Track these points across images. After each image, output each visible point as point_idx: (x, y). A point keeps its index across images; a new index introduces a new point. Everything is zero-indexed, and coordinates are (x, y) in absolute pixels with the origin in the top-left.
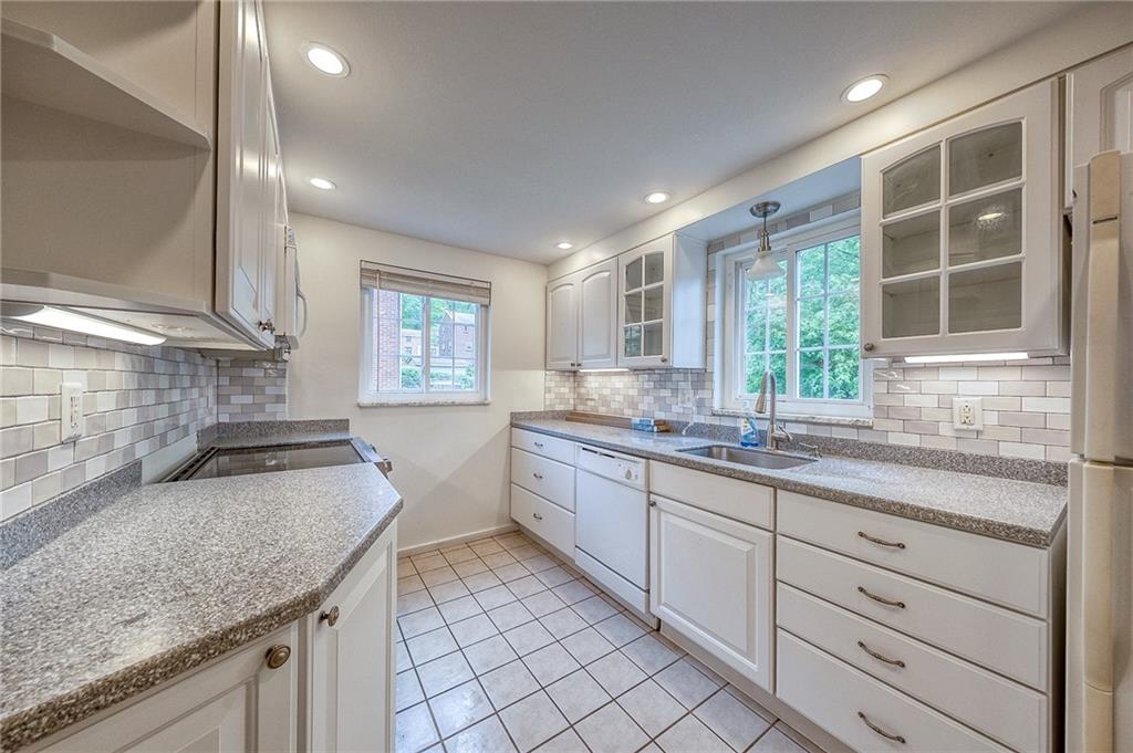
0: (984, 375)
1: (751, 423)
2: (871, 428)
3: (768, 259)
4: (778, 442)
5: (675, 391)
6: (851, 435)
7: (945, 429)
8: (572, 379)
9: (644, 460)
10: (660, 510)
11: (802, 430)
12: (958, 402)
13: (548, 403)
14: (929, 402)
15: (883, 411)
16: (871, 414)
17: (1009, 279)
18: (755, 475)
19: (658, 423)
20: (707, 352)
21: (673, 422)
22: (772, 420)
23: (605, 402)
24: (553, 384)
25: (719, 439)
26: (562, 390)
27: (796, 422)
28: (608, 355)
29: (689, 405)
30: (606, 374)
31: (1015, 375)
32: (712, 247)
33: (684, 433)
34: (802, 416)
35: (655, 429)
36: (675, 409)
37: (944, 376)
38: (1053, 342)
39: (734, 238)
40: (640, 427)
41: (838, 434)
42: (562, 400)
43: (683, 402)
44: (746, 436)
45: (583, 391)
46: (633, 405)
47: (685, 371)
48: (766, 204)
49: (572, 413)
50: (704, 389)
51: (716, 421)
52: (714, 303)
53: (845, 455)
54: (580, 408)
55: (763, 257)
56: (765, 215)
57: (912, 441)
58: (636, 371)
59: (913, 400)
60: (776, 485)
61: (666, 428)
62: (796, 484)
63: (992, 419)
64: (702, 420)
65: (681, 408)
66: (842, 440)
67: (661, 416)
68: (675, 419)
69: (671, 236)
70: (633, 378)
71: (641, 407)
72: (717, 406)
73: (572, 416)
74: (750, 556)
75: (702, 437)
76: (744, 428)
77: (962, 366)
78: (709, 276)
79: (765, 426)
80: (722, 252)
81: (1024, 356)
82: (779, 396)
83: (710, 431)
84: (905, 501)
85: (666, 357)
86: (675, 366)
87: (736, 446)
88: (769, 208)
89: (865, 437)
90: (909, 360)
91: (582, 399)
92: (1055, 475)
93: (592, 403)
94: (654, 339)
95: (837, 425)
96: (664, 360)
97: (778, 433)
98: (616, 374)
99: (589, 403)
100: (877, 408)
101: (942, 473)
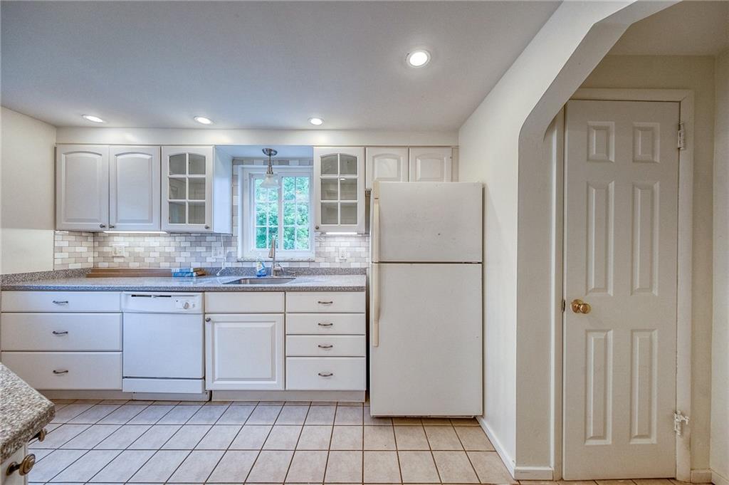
0: (348, 239)
1: (263, 264)
2: (314, 261)
3: (272, 178)
4: (277, 272)
5: (209, 248)
6: (306, 265)
7: (337, 260)
8: (90, 239)
9: (201, 293)
10: (214, 322)
11: (286, 265)
12: (341, 249)
13: (58, 262)
14: (332, 249)
15: (318, 254)
16: (314, 255)
17: (353, 207)
18: (276, 288)
19: (196, 270)
20: (233, 224)
21: (207, 268)
22: (274, 262)
23: (137, 258)
24: (66, 244)
25: (242, 275)
26: (78, 249)
27: (284, 261)
28: (150, 220)
29: (221, 256)
30: (139, 235)
31: (353, 240)
32: (236, 161)
33: (218, 274)
34: (287, 259)
35: (194, 274)
36: (209, 260)
37: (337, 239)
38: (363, 230)
39: (250, 160)
40: (180, 274)
41: (302, 265)
42: (78, 258)
43: (216, 255)
44: (260, 272)
45: (106, 249)
46: (170, 258)
47: (218, 235)
48: (271, 150)
49: (93, 270)
50: (231, 246)
51: (240, 265)
52: (237, 195)
53: (305, 274)
54: (103, 265)
55: (269, 177)
56: (270, 155)
57: (327, 265)
58: (172, 233)
59: (328, 249)
60: (285, 290)
61: (202, 273)
62: (295, 288)
63: (349, 255)
64: (229, 265)
65: (214, 257)
66: (304, 268)
67: (198, 265)
68: (210, 266)
69: (211, 147)
70: (170, 239)
71: (178, 260)
72: (239, 257)
73: (94, 273)
74: (273, 329)
75: (231, 275)
76: (258, 267)
77: (341, 236)
78: (234, 178)
79: (270, 265)
80: (242, 166)
81: (356, 233)
82: (276, 249)
83: (236, 271)
84: (332, 286)
85: (209, 226)
86: (215, 232)
87: (255, 277)
88: (272, 152)
89: (312, 266)
90: (327, 233)
91: (105, 257)
92: (363, 272)
93: (121, 260)
94: (198, 212)
95: (302, 261)
96: (207, 228)
97: (277, 268)
98: (150, 235)
99: (115, 260)
100: (316, 253)
101: (337, 276)
